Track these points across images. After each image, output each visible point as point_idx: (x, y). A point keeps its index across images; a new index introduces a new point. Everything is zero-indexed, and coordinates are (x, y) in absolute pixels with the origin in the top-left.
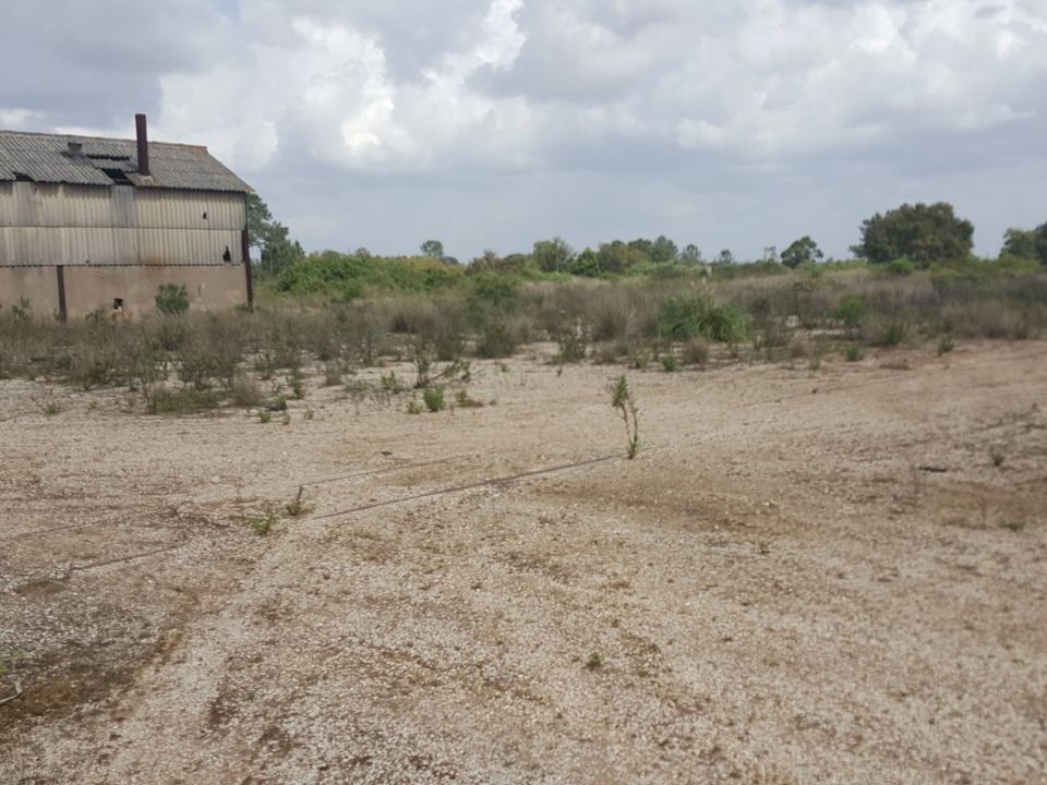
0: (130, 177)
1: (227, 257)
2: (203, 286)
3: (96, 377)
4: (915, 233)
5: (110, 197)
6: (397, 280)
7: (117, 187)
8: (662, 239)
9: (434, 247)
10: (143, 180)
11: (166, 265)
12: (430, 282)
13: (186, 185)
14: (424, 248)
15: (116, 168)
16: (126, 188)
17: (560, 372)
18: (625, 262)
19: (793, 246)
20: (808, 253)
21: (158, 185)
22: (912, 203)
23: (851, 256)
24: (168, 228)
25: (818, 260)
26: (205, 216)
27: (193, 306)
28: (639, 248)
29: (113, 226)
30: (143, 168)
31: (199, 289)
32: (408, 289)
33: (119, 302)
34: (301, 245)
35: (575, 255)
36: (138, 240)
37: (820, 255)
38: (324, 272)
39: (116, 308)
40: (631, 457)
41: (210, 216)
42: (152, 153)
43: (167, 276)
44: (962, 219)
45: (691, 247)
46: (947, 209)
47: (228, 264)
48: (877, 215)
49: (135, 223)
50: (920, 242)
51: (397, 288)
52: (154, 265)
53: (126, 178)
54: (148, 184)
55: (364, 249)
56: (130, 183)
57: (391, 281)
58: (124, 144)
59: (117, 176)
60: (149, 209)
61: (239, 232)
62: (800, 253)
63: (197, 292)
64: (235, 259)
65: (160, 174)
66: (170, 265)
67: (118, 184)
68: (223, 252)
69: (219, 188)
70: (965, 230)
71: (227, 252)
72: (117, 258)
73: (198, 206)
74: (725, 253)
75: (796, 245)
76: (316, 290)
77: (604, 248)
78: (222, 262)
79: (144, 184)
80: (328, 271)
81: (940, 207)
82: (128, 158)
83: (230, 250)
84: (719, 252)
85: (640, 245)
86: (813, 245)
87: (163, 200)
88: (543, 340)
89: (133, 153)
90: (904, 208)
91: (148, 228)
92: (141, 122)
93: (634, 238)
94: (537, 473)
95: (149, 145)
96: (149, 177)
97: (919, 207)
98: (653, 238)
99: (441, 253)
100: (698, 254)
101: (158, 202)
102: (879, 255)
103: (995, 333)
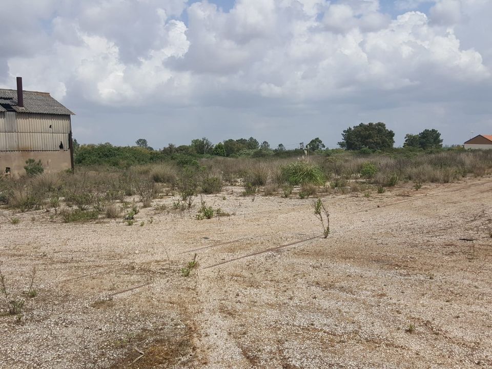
0: (13, 107)
1: (61, 147)
2: (50, 161)
3: (27, 205)
4: (369, 136)
5: (4, 118)
6: (136, 158)
7: (7, 112)
8: (251, 138)
9: (142, 142)
10: (20, 109)
11: (31, 151)
12: (151, 159)
13: (41, 112)
14: (138, 142)
15: (7, 103)
16: (12, 113)
17: (253, 200)
18: (236, 149)
19: (311, 142)
20: (318, 145)
21: (28, 111)
22: (366, 123)
23: (338, 147)
24: (32, 133)
25: (323, 149)
26: (50, 127)
27: (45, 171)
28: (241, 143)
29: (5, 132)
30: (20, 103)
31: (48, 162)
32: (142, 163)
33: (8, 169)
34: (77, 141)
35: (213, 146)
36: (18, 138)
37: (324, 146)
38: (99, 154)
39: (7, 172)
40: (325, 238)
41: (53, 126)
42: (24, 96)
43: (32, 156)
44: (389, 130)
45: (265, 142)
46: (383, 125)
47: (62, 150)
48: (350, 128)
49: (16, 130)
50: (371, 140)
51: (136, 162)
52: (25, 151)
53: (12, 108)
54: (23, 111)
55: (109, 143)
56: (14, 111)
57: (133, 158)
58: (9, 92)
59: (8, 107)
60: (23, 123)
61: (67, 135)
62: (315, 145)
63: (46, 163)
64: (65, 148)
65: (28, 106)
66: (34, 151)
67: (8, 111)
68: (59, 145)
69: (57, 113)
70: (391, 134)
71: (61, 144)
72: (7, 147)
73: (47, 122)
74: (280, 145)
75: (312, 141)
76: (95, 163)
77: (226, 142)
78: (59, 149)
79: (21, 111)
80: (101, 153)
81: (379, 124)
82: (11, 99)
83: (63, 143)
84: (278, 145)
85: (242, 141)
86: (320, 142)
87: (30, 119)
88: (227, 185)
89: (15, 96)
90: (361, 125)
91: (25, 133)
92: (19, 80)
93: (239, 138)
94: (287, 245)
95: (23, 92)
96: (23, 108)
97: (371, 124)
98: (247, 138)
99: (146, 145)
100: (268, 146)
101: (28, 120)
102: (353, 146)
103: (434, 180)
